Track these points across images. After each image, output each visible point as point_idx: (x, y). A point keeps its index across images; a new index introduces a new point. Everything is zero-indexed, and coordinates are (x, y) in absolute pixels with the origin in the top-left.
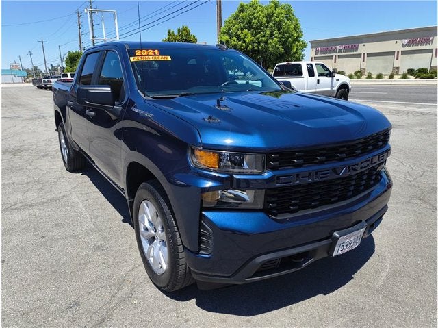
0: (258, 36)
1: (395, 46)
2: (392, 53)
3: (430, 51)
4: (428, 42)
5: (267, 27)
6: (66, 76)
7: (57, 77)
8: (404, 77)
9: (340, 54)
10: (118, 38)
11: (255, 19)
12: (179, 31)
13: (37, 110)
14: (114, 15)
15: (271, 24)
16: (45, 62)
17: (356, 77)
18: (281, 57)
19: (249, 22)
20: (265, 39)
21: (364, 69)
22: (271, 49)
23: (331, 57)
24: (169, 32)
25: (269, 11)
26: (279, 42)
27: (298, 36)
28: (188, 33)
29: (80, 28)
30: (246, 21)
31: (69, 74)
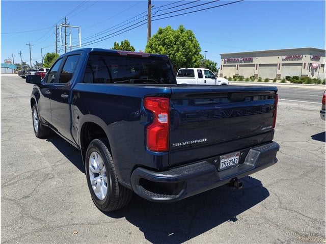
0: (169, 50)
1: (278, 60)
2: (276, 65)
3: (300, 64)
4: (299, 58)
5: (175, 44)
6: (43, 70)
7: (36, 71)
8: (283, 81)
9: (241, 64)
10: (80, 46)
11: (167, 39)
12: (122, 43)
13: (14, 93)
14: (79, 30)
15: (178, 43)
16: (31, 59)
17: (250, 80)
18: (185, 64)
19: (164, 40)
20: (173, 52)
21: (257, 75)
22: (177, 59)
23: (235, 66)
24: (115, 44)
25: (177, 34)
26: (183, 54)
27: (197, 51)
28: (129, 45)
29: (57, 37)
30: (162, 40)
31: (45, 69)
